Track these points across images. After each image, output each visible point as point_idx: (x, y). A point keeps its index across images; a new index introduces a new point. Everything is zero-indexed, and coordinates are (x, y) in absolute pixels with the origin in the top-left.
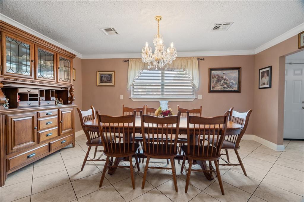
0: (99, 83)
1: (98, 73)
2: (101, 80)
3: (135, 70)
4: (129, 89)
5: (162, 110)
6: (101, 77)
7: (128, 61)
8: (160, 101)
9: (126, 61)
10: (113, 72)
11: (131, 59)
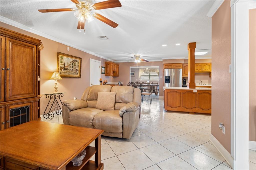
3: (141, 72)
5: (148, 82)
6: (131, 74)
7: (139, 69)
10: (134, 72)
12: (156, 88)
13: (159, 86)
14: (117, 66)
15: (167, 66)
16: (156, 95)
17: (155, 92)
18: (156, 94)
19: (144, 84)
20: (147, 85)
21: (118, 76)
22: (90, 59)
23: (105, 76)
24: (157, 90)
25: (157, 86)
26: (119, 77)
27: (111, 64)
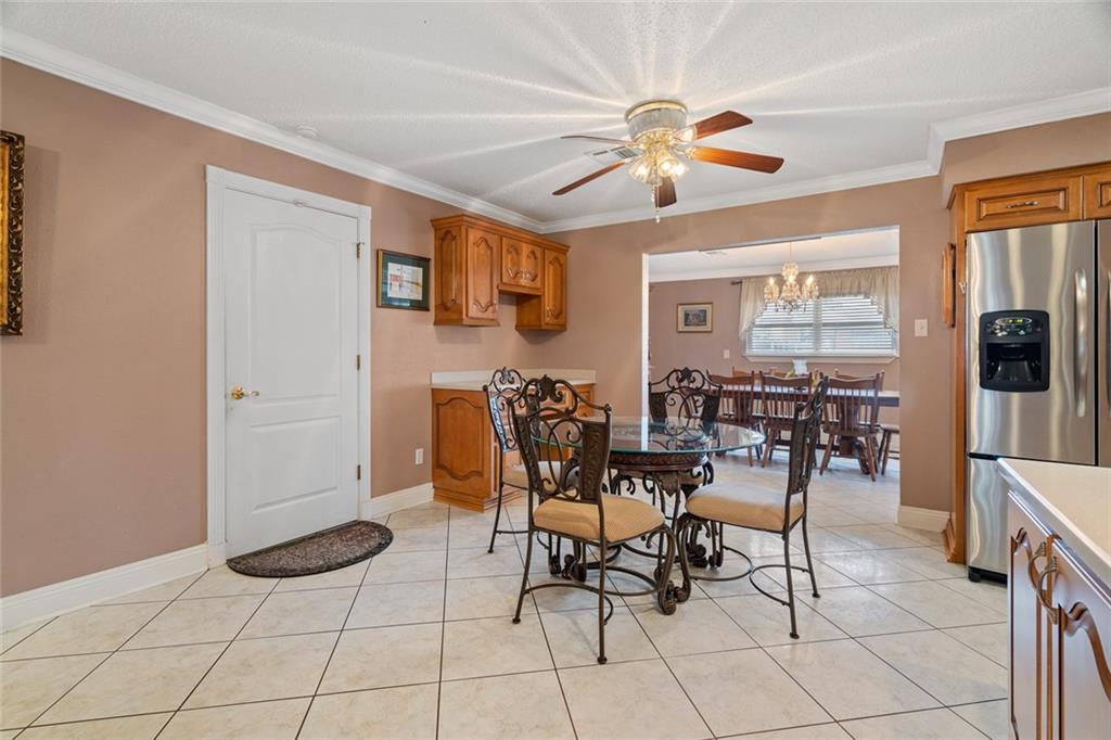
0: (681, 327)
1: (680, 307)
2: (686, 321)
3: (755, 302)
4: (742, 338)
5: (797, 373)
6: (687, 315)
7: (741, 282)
8: (794, 361)
9: (737, 283)
10: (709, 306)
11: (746, 278)
12: (863, 418)
13: (893, 402)
14: (550, 255)
15: (999, 207)
16: (867, 470)
17: (860, 448)
18: (863, 463)
19: (765, 381)
20: (785, 390)
21: (562, 328)
22: (211, 169)
23: (431, 327)
24: (879, 437)
25: (876, 403)
26: (566, 333)
27: (474, 235)
